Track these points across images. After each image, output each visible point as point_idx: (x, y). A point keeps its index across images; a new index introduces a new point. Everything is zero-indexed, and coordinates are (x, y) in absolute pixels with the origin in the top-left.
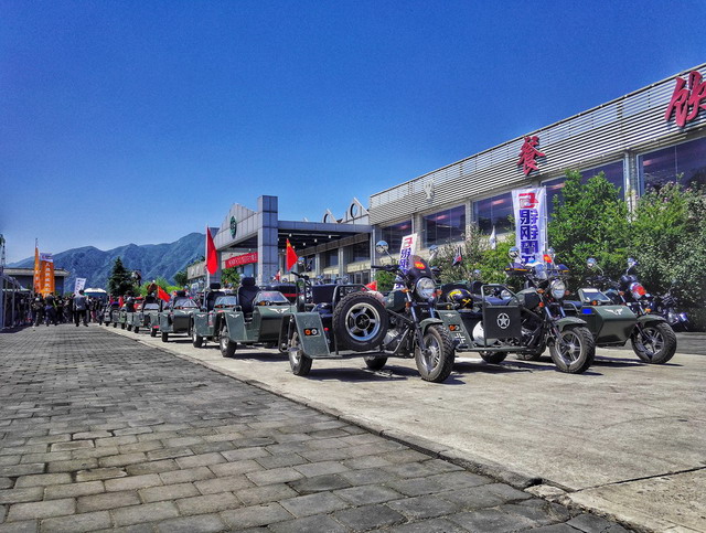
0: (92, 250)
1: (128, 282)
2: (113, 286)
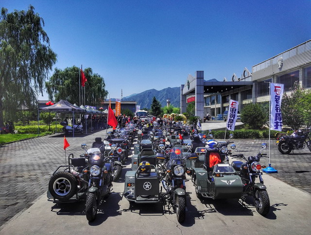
1: (158, 106)
2: (153, 108)
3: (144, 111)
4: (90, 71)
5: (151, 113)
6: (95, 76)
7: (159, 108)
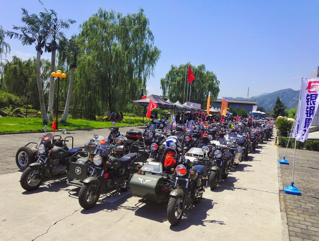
0: (290, 90)
1: (282, 108)
2: (275, 110)
3: (259, 112)
4: (203, 68)
5: (273, 115)
6: (207, 73)
7: (283, 110)
